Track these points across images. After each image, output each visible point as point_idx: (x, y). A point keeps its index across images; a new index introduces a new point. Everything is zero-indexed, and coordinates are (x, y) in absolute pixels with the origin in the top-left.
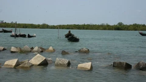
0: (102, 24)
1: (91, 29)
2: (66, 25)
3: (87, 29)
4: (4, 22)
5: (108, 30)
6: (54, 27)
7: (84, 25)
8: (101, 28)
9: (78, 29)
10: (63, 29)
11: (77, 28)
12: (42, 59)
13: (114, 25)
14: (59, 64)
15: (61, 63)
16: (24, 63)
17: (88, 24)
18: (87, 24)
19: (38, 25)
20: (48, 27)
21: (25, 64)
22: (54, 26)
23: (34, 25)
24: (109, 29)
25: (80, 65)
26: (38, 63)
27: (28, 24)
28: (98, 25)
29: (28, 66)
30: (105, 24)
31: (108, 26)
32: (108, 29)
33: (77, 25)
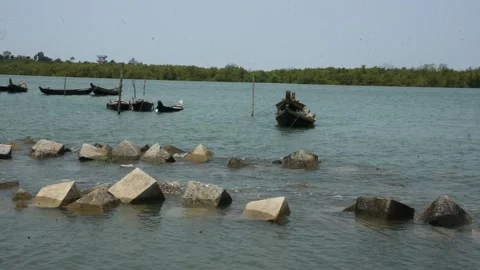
0: (427, 66)
1: (384, 84)
2: (303, 68)
3: (370, 83)
4: (109, 60)
5: (447, 86)
6: (262, 77)
7: (363, 70)
8: (422, 80)
9: (342, 83)
10: (290, 82)
11: (338, 79)
12: (146, 184)
13: (470, 71)
14: (194, 199)
15: (201, 197)
16: (89, 195)
17: (375, 68)
18: (372, 66)
19: (212, 69)
20: (242, 77)
21: (91, 198)
22: (262, 73)
23: (199, 69)
24: (450, 84)
25: (251, 206)
26: (134, 195)
27: (180, 67)
28: (412, 70)
29: (100, 204)
30: (437, 67)
31: (446, 72)
32: (445, 82)
33: (339, 71)
